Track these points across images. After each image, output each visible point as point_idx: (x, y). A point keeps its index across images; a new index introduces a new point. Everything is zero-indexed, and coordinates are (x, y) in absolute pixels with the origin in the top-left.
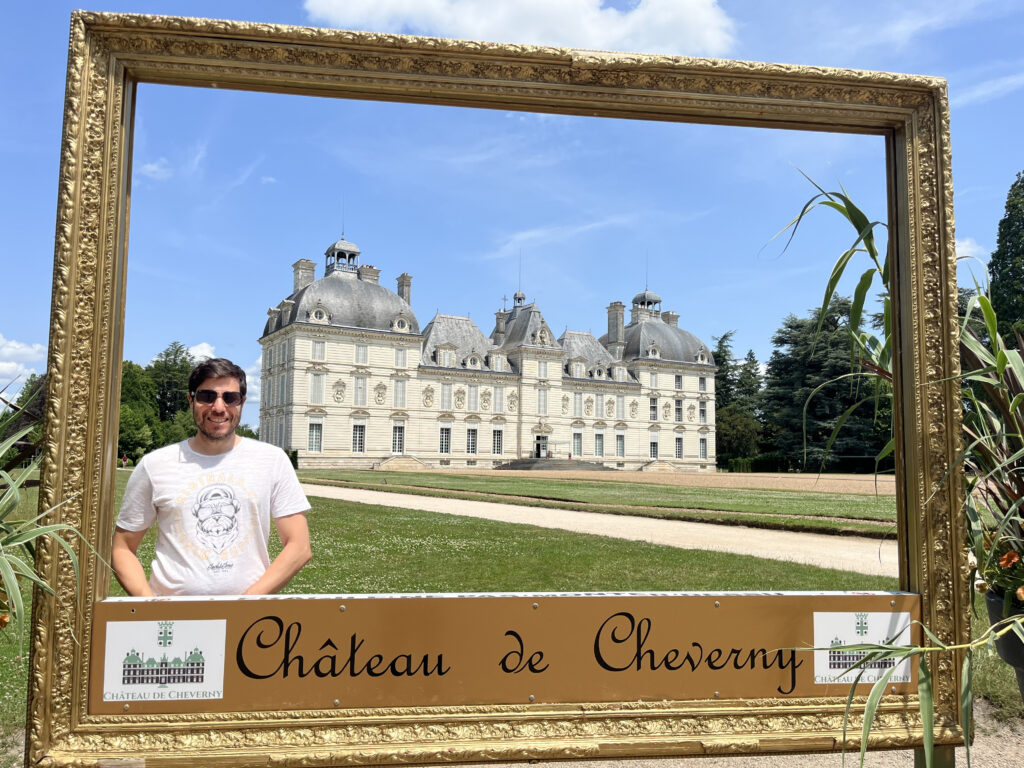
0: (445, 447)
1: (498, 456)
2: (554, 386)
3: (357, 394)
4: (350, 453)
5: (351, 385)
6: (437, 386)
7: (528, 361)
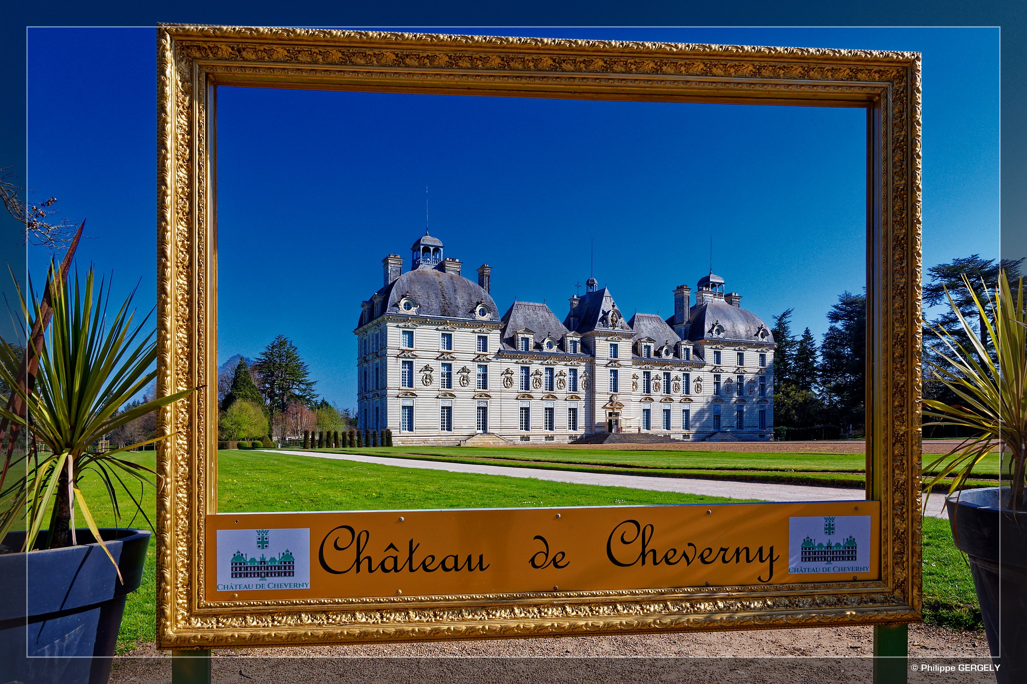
0: (525, 424)
1: (572, 432)
2: (625, 366)
3: (443, 378)
4: (439, 431)
5: (438, 370)
6: (516, 369)
7: (600, 343)
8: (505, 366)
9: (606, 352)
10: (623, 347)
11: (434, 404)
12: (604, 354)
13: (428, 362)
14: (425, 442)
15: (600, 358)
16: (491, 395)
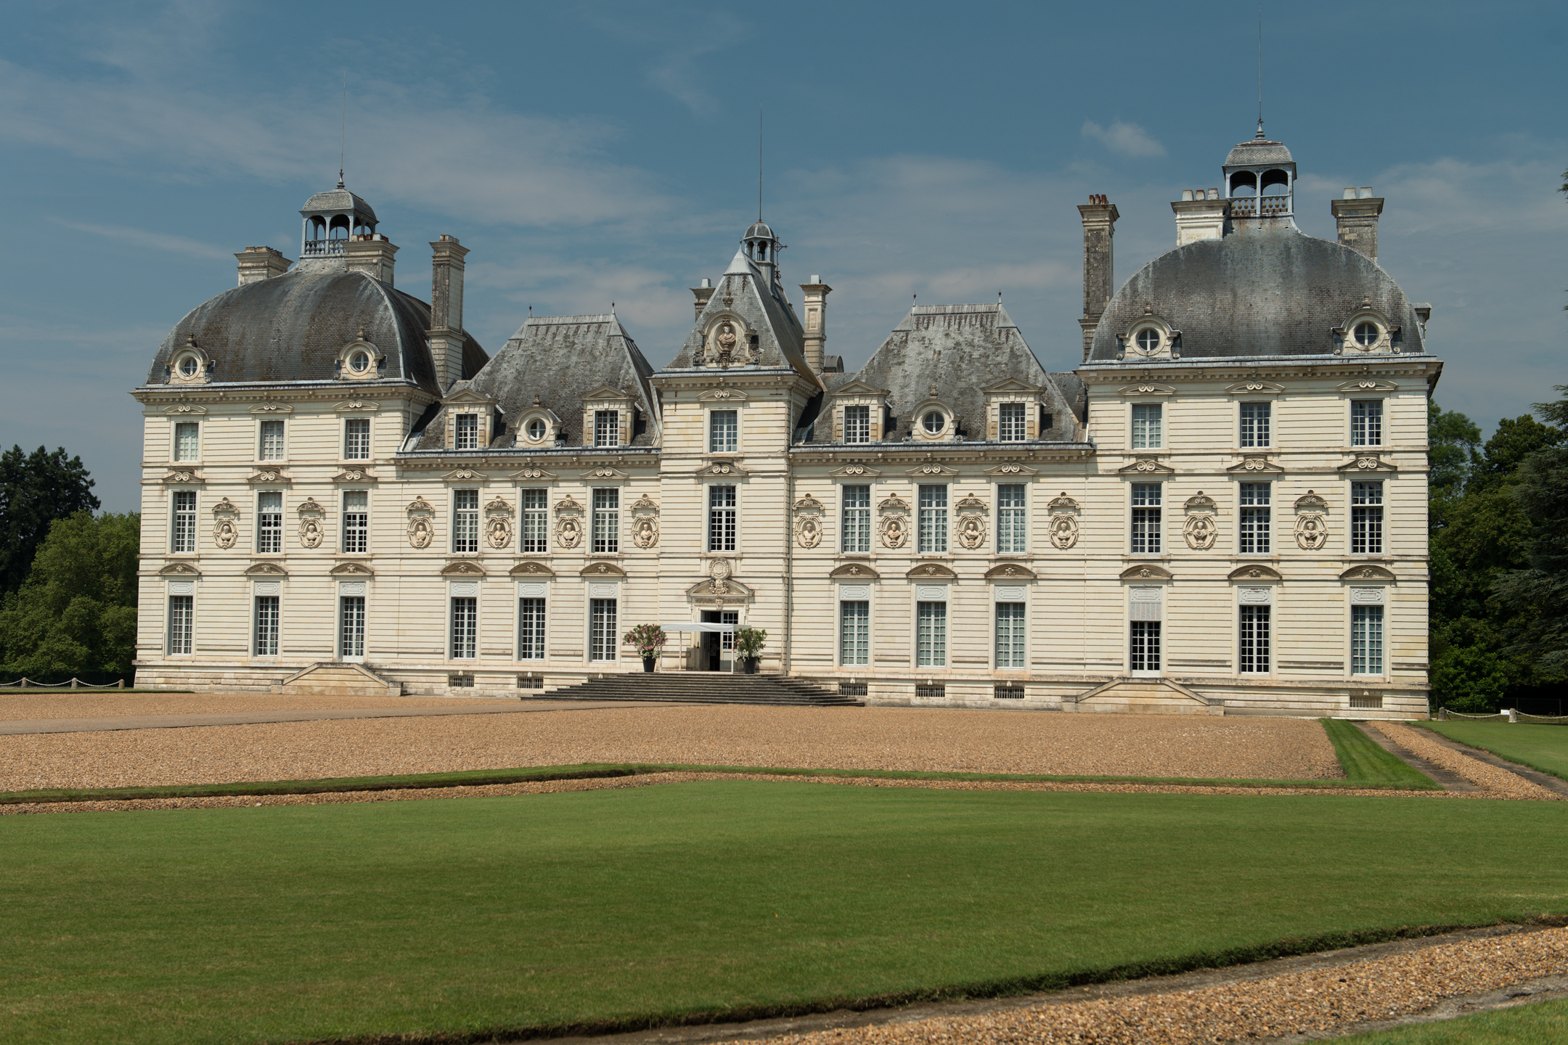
0: (468, 643)
1: (602, 666)
2: (760, 474)
3: (266, 528)
4: (249, 658)
5: (252, 508)
6: (439, 496)
7: (678, 412)
8: (411, 492)
9: (695, 438)
10: (756, 418)
11: (240, 590)
12: (691, 444)
13: (226, 494)
14: (215, 681)
15: (678, 456)
16: (376, 568)
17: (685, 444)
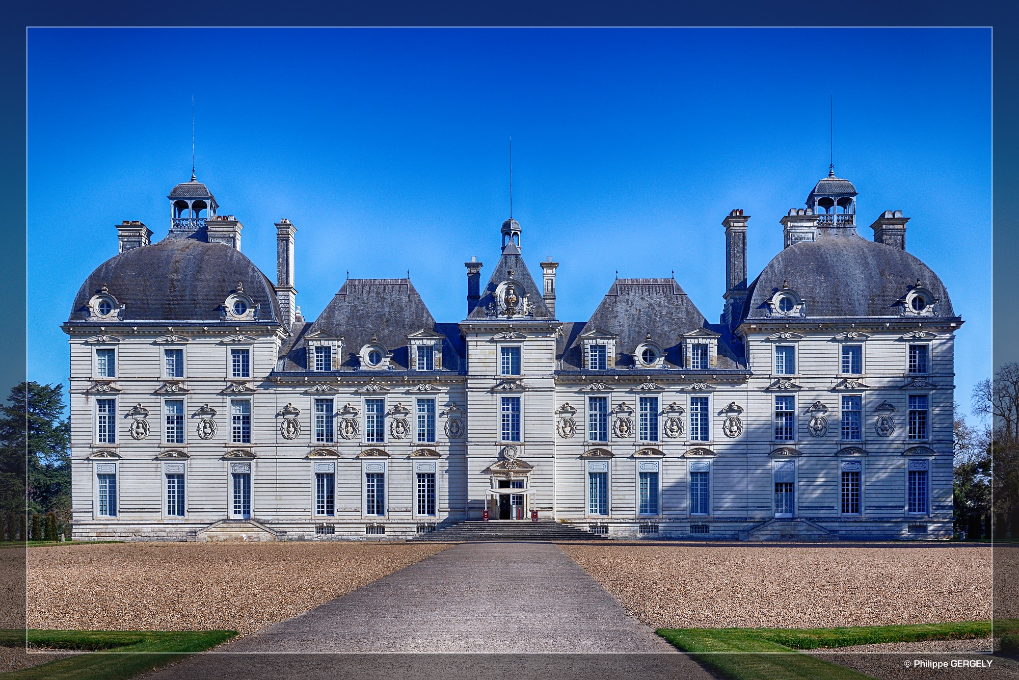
0: (328, 504)
1: (426, 518)
2: (535, 389)
3: (171, 425)
4: (163, 517)
5: (160, 411)
6: (306, 405)
7: (479, 348)
8: (284, 401)
9: (491, 365)
10: (533, 352)
11: (153, 469)
12: (488, 369)
13: (139, 400)
14: (136, 534)
15: (479, 377)
16: (258, 453)
17: (484, 369)
